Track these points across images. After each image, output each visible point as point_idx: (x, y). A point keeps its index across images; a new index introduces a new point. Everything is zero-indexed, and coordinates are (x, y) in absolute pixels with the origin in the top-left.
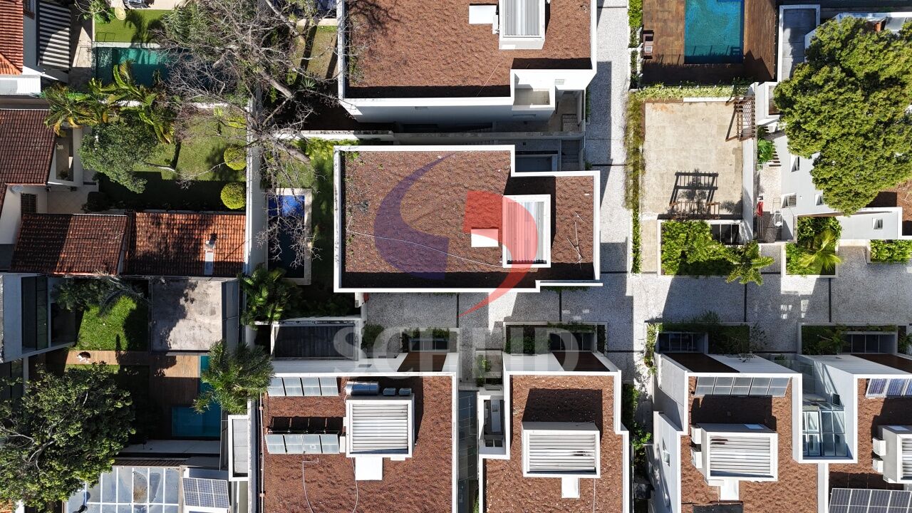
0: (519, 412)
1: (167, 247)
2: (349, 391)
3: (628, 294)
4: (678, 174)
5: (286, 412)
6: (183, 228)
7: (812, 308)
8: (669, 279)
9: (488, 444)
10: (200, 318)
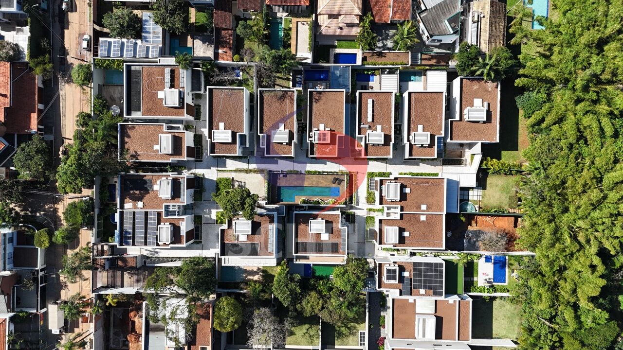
0: (176, 134)
1: (223, 38)
2: (181, 90)
3: (212, 168)
4: (245, 182)
5: (176, 73)
6: (229, 42)
7: (207, 219)
8: (215, 179)
9: (168, 127)
10: (202, 49)
